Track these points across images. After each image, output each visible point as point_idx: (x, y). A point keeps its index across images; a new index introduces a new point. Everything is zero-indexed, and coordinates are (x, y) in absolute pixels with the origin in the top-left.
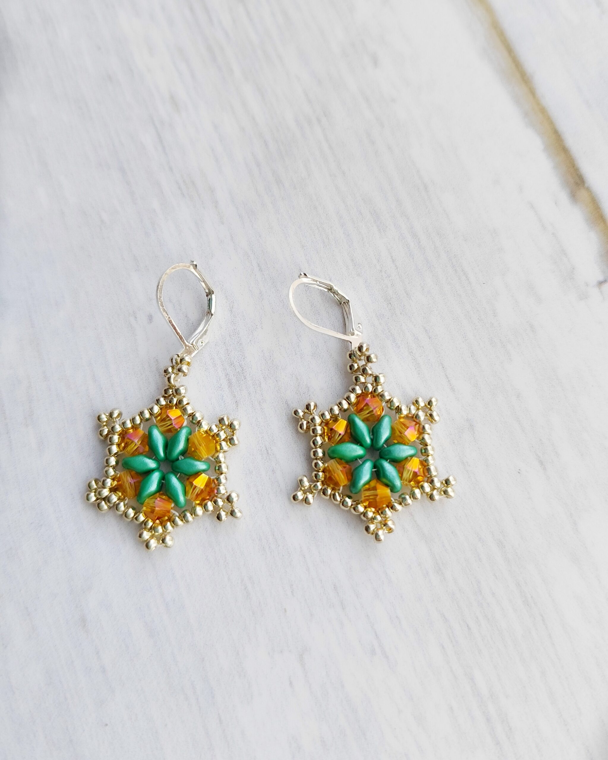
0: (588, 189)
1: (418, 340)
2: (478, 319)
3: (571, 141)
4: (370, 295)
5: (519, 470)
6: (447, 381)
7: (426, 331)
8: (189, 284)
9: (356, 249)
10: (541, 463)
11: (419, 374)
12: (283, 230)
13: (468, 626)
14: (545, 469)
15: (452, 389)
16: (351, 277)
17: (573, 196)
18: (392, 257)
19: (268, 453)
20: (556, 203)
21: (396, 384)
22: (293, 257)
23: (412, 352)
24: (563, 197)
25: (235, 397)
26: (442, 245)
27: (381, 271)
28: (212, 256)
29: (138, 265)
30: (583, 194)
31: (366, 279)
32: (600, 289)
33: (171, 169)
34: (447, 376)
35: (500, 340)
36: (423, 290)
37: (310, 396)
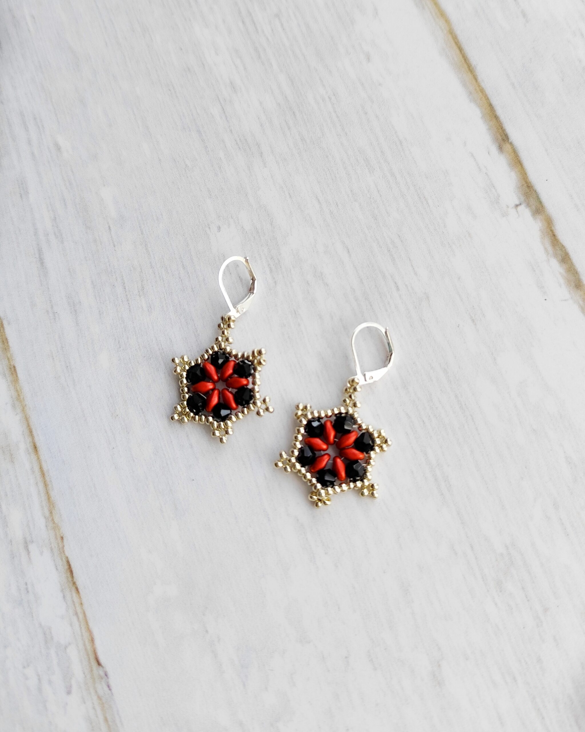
0: (511, 144)
1: (394, 243)
2: (434, 229)
3: (500, 112)
4: (363, 214)
5: (459, 325)
6: (413, 268)
7: (399, 237)
8: (244, 207)
9: (354, 184)
10: (473, 321)
11: (394, 264)
12: (306, 172)
13: (423, 421)
14: (475, 324)
15: (416, 274)
16: (350, 202)
17: (500, 148)
18: (377, 189)
19: (295, 314)
20: (489, 153)
21: (379, 271)
22: (312, 189)
23: (390, 250)
24: (494, 149)
25: (274, 278)
26: (411, 181)
27: (370, 198)
28: (259, 189)
29: (210, 194)
30: (507, 147)
31: (360, 203)
32: (516, 210)
33: (231, 131)
34: (412, 265)
35: (448, 243)
36: (398, 210)
37: (322, 278)
